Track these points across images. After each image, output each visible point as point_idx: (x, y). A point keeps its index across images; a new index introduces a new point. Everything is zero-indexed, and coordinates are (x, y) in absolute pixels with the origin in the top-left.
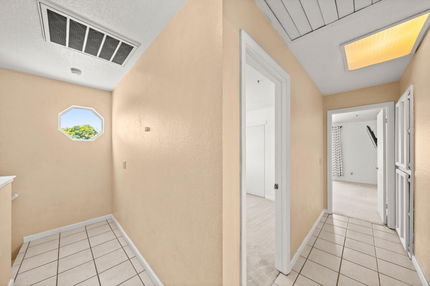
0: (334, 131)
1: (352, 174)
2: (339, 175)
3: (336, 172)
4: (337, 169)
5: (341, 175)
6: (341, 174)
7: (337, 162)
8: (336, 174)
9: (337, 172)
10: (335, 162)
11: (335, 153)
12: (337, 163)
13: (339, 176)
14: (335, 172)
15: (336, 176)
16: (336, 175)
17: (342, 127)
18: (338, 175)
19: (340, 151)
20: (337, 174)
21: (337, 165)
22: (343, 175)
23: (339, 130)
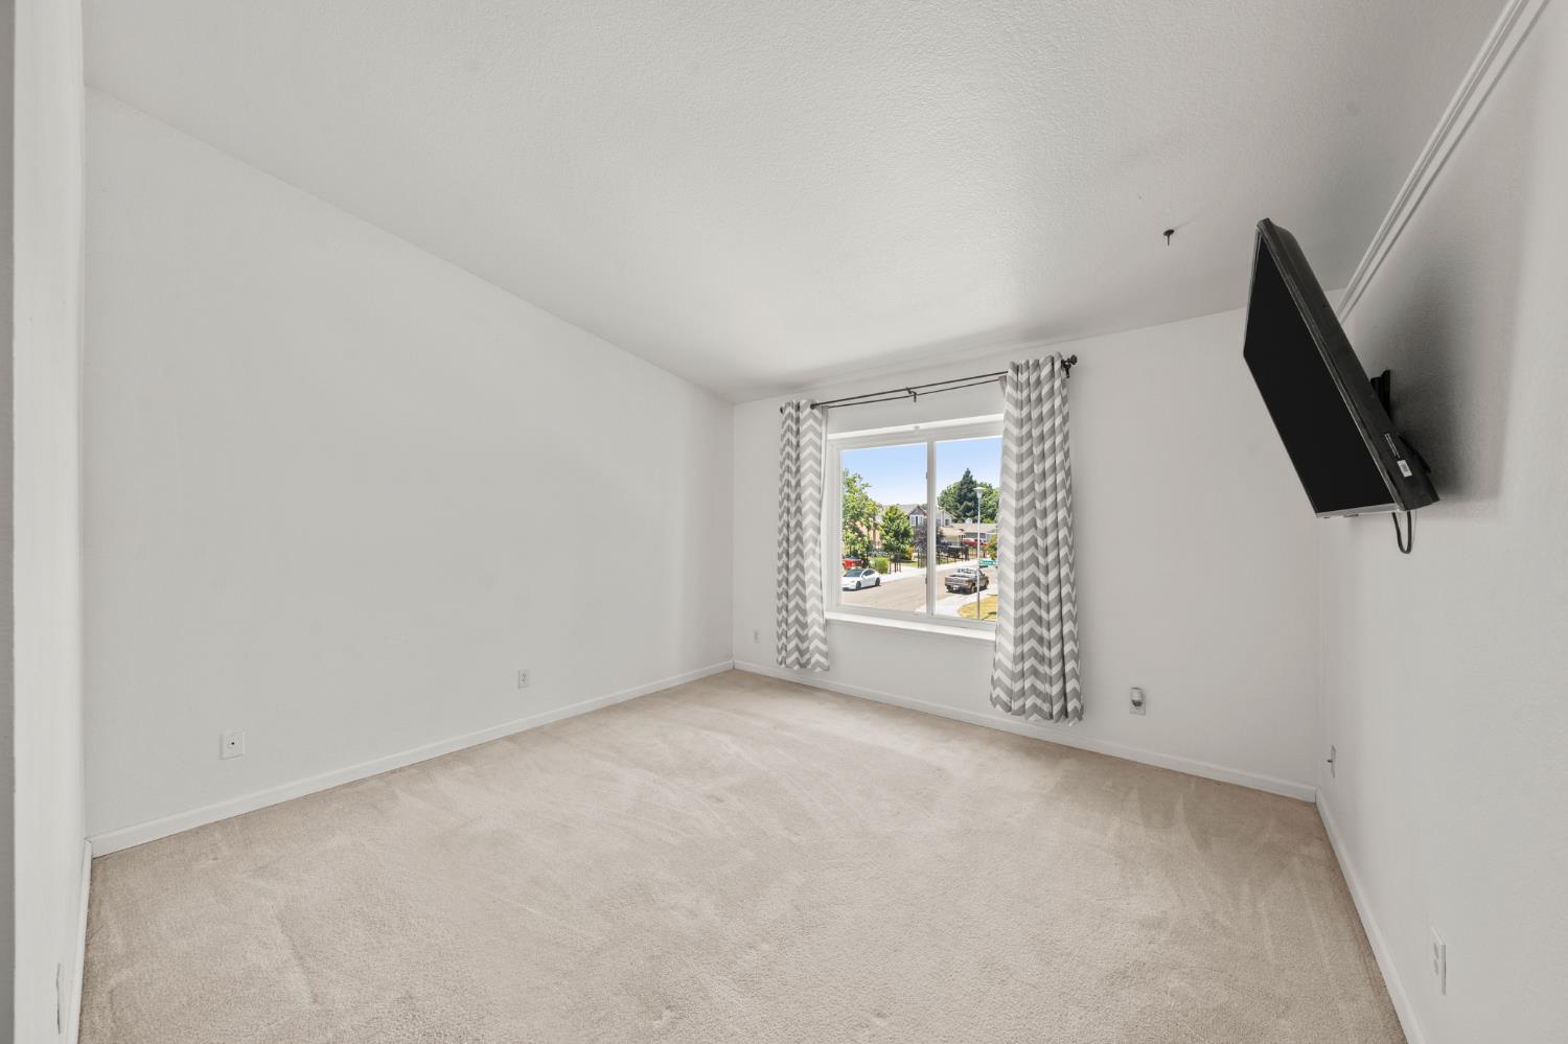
0: (1025, 393)
1: (1137, 704)
2: (1056, 708)
3: (1034, 689)
4: (1044, 669)
5: (1064, 712)
6: (1070, 707)
7: (1044, 614)
8: (1035, 706)
9: (1039, 685)
10: (1032, 612)
11: (1032, 550)
12: (1040, 620)
13: (1051, 716)
14: (1027, 684)
15: (1035, 716)
16: (1036, 709)
17: (1073, 360)
18: (1046, 707)
19: (1060, 496)
20: (1039, 702)
21: (1041, 640)
22: (1079, 714)
23: (1057, 383)
